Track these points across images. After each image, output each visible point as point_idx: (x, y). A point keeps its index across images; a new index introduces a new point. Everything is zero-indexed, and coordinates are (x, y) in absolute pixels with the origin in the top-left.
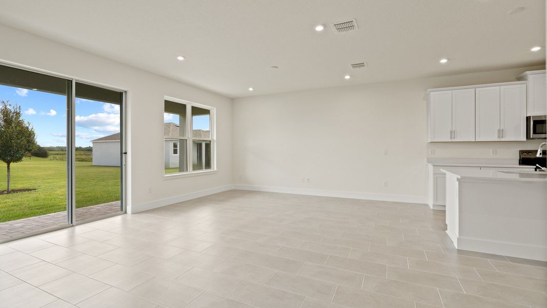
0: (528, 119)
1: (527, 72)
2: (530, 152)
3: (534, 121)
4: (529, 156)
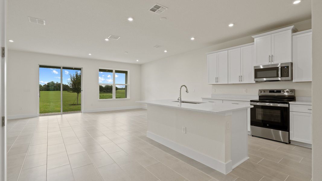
1: (252, 37)
2: (264, 91)
3: (255, 69)
4: (263, 94)
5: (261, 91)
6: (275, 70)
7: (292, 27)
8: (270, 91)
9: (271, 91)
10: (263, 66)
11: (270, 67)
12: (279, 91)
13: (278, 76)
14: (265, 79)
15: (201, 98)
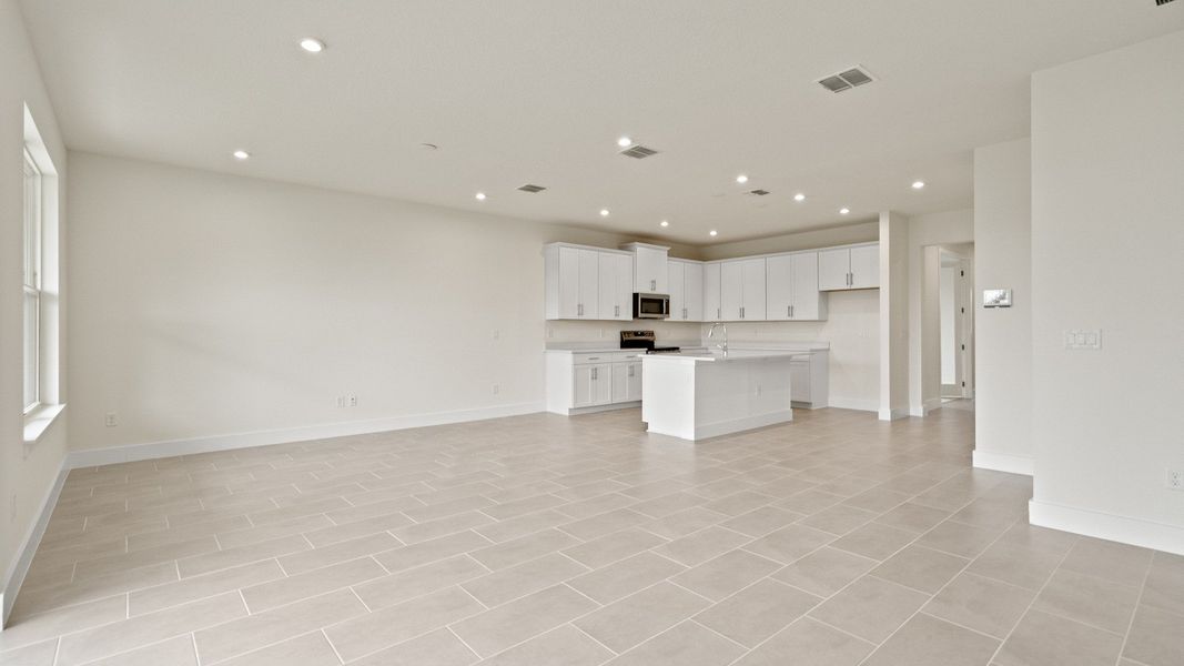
0: (636, 296)
2: (629, 333)
9: (636, 334)
12: (642, 334)
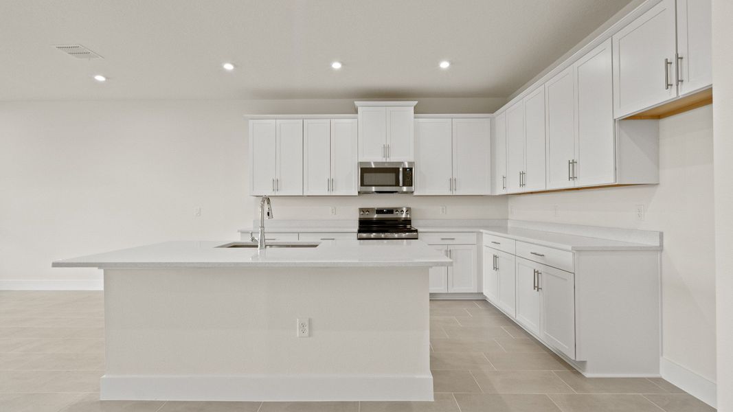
1: (356, 102)
2: (368, 210)
3: (361, 169)
4: (367, 216)
5: (362, 210)
6: (392, 172)
7: (415, 103)
8: (377, 210)
9: (380, 211)
10: (375, 163)
11: (387, 166)
12: (390, 211)
13: (397, 184)
14: (374, 189)
15: (238, 231)
